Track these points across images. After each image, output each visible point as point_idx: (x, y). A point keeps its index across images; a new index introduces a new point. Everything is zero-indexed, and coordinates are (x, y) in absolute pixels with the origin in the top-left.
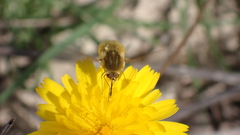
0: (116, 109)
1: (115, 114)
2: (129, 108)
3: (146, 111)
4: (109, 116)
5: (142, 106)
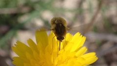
0: (60, 59)
2: (69, 58)
3: (79, 60)
5: (76, 57)
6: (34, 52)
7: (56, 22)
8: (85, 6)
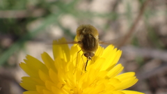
0: (86, 80)
1: (85, 85)
2: (98, 80)
3: (111, 82)
4: (80, 86)
5: (107, 78)
6: (51, 71)
7: (83, 32)
8: (122, 9)
